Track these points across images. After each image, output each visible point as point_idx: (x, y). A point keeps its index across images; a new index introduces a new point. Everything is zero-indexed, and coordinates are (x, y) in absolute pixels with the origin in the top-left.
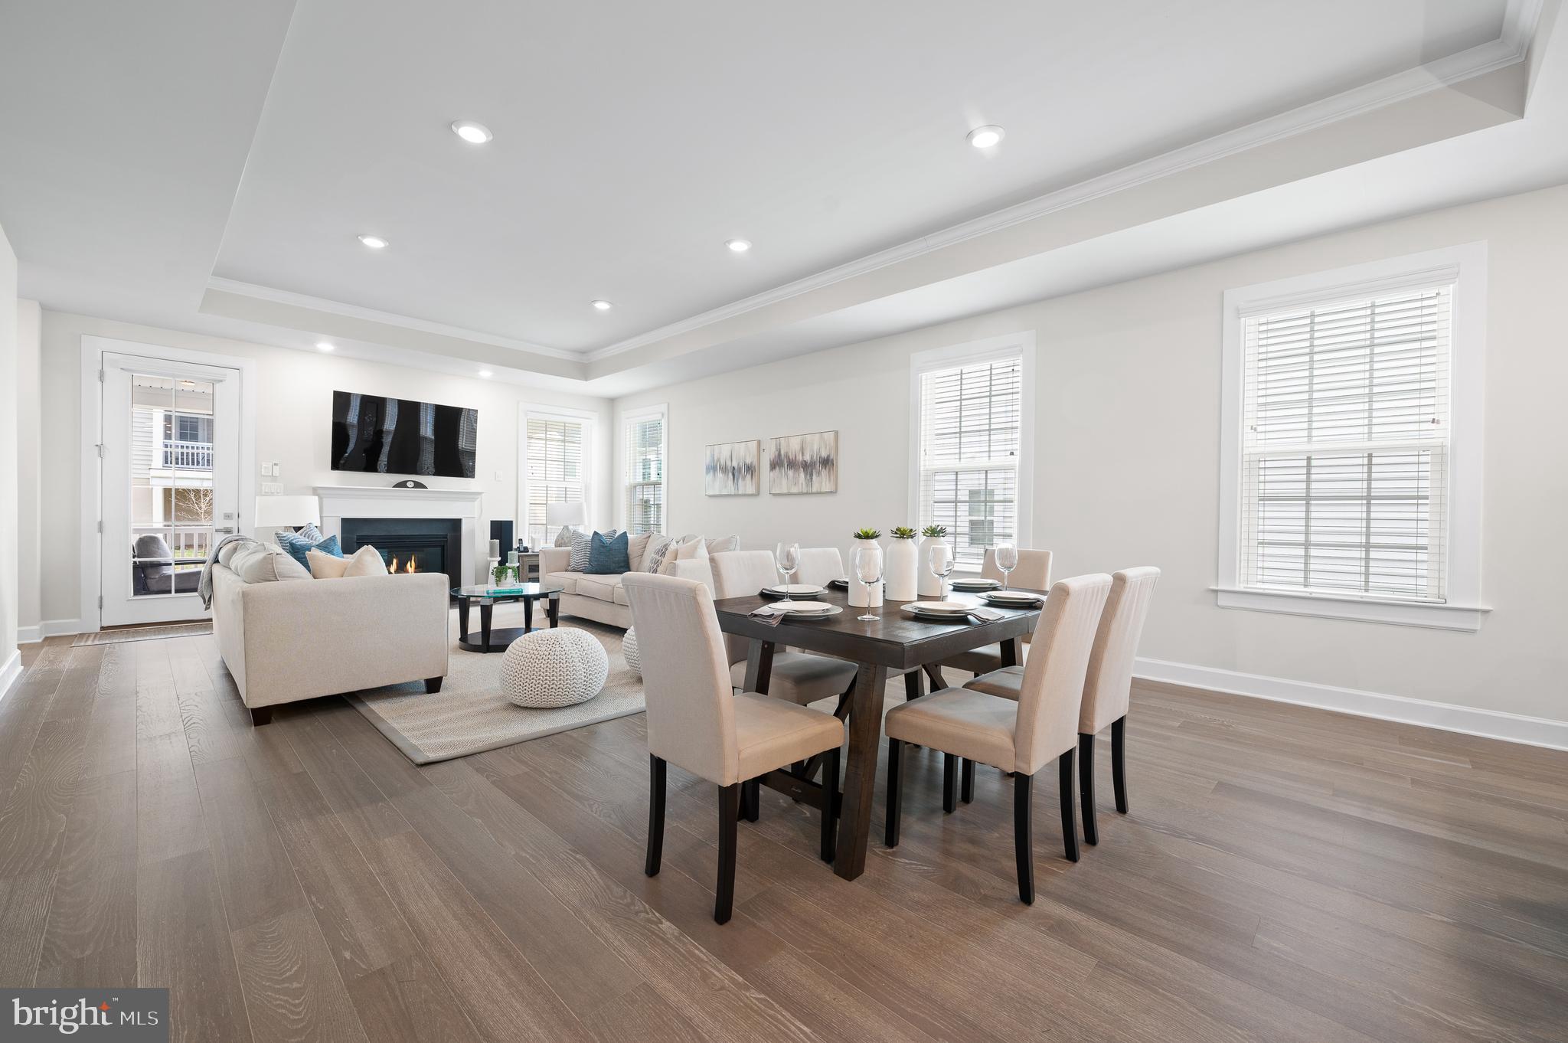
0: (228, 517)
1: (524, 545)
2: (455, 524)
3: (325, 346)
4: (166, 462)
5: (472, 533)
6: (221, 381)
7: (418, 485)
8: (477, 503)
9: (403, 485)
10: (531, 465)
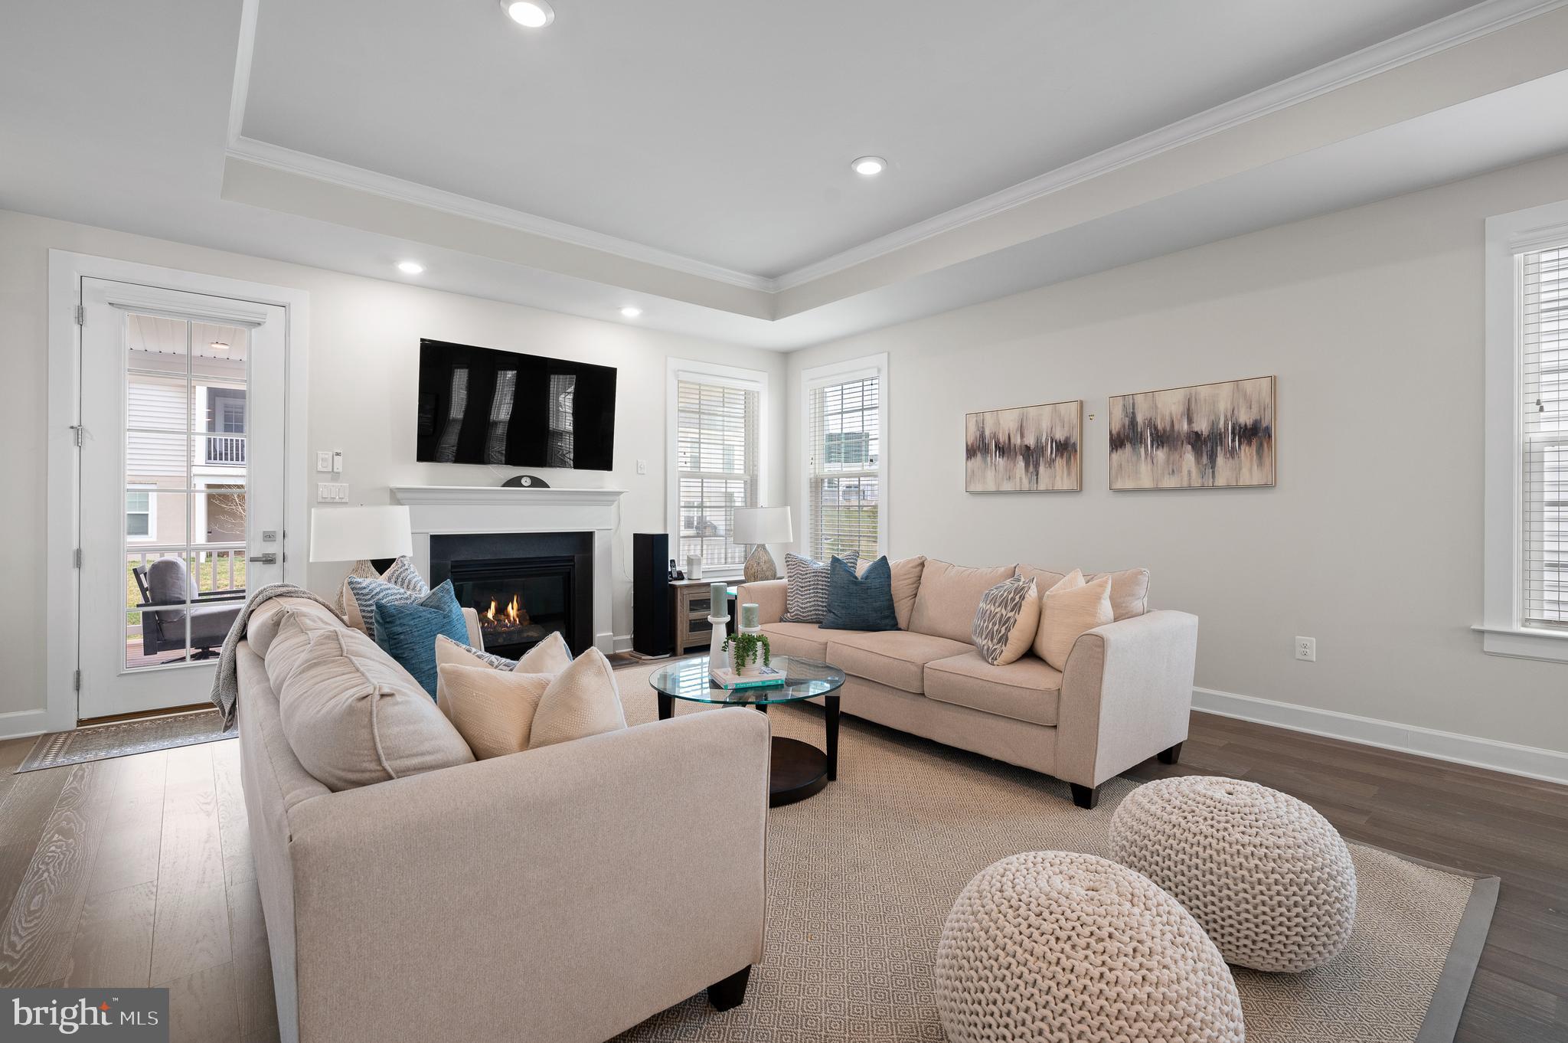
0: (269, 537)
1: (678, 569)
2: (585, 540)
3: (410, 268)
4: (210, 458)
5: (608, 553)
6: (259, 324)
7: (537, 483)
8: (614, 508)
9: (515, 482)
10: (682, 450)
